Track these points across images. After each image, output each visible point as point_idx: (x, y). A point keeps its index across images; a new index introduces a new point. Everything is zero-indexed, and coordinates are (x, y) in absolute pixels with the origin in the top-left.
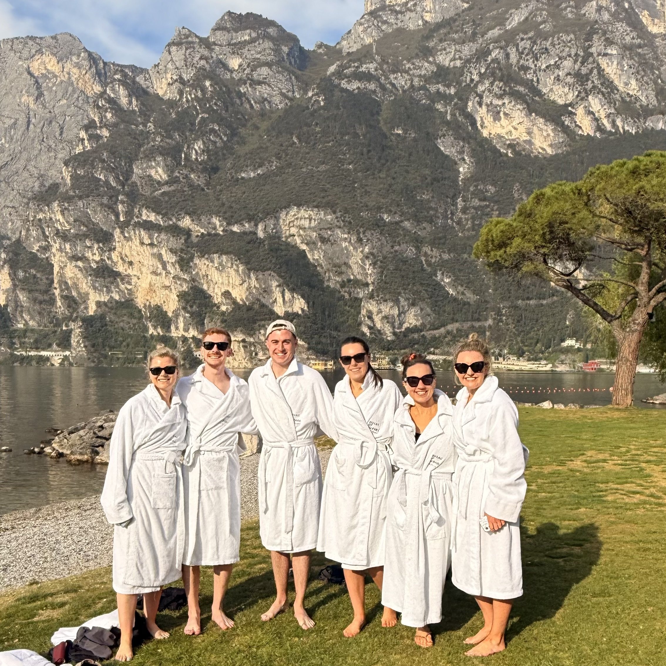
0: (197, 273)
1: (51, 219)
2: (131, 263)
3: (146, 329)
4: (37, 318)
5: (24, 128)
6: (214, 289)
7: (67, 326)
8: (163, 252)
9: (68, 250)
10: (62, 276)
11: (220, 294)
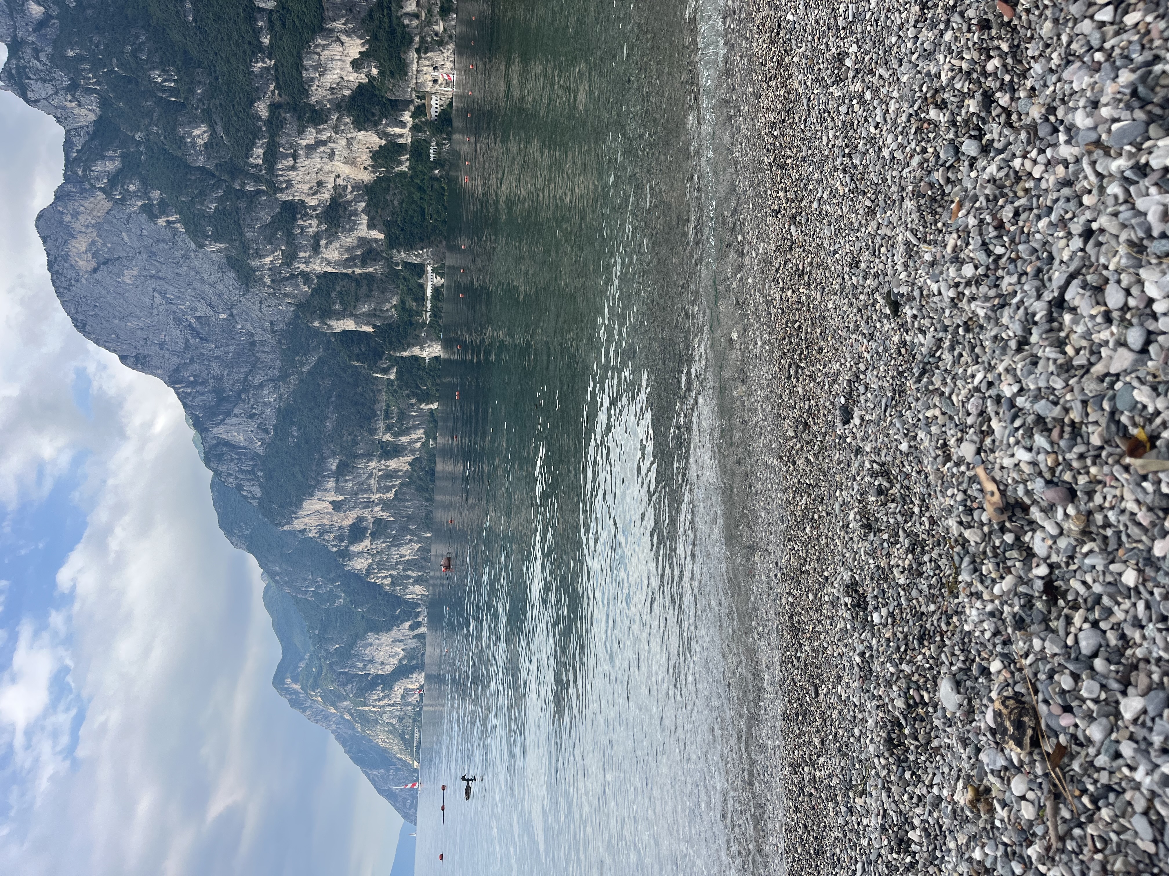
0: (328, 101)
1: (270, 269)
2: (320, 184)
3: (402, 174)
4: (388, 295)
5: (162, 283)
6: (348, 81)
7: (397, 264)
8: (304, 143)
9: (307, 255)
10: (337, 263)
11: (356, 75)
